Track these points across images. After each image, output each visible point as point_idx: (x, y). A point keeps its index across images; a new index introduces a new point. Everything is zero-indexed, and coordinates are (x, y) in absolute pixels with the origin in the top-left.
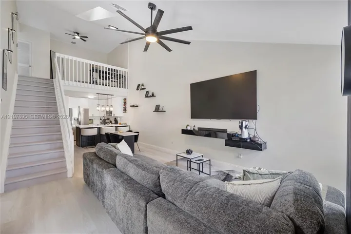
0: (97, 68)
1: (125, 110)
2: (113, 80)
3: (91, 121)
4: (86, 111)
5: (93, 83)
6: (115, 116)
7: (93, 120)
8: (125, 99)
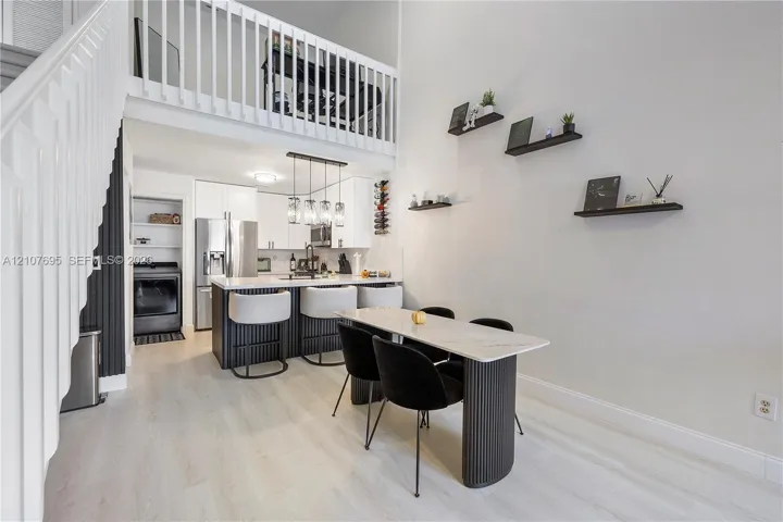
0: (289, 48)
1: (382, 223)
2: (338, 121)
3: (264, 265)
4: (250, 229)
5: (276, 108)
6: (345, 245)
7: (268, 260)
8: (384, 183)
